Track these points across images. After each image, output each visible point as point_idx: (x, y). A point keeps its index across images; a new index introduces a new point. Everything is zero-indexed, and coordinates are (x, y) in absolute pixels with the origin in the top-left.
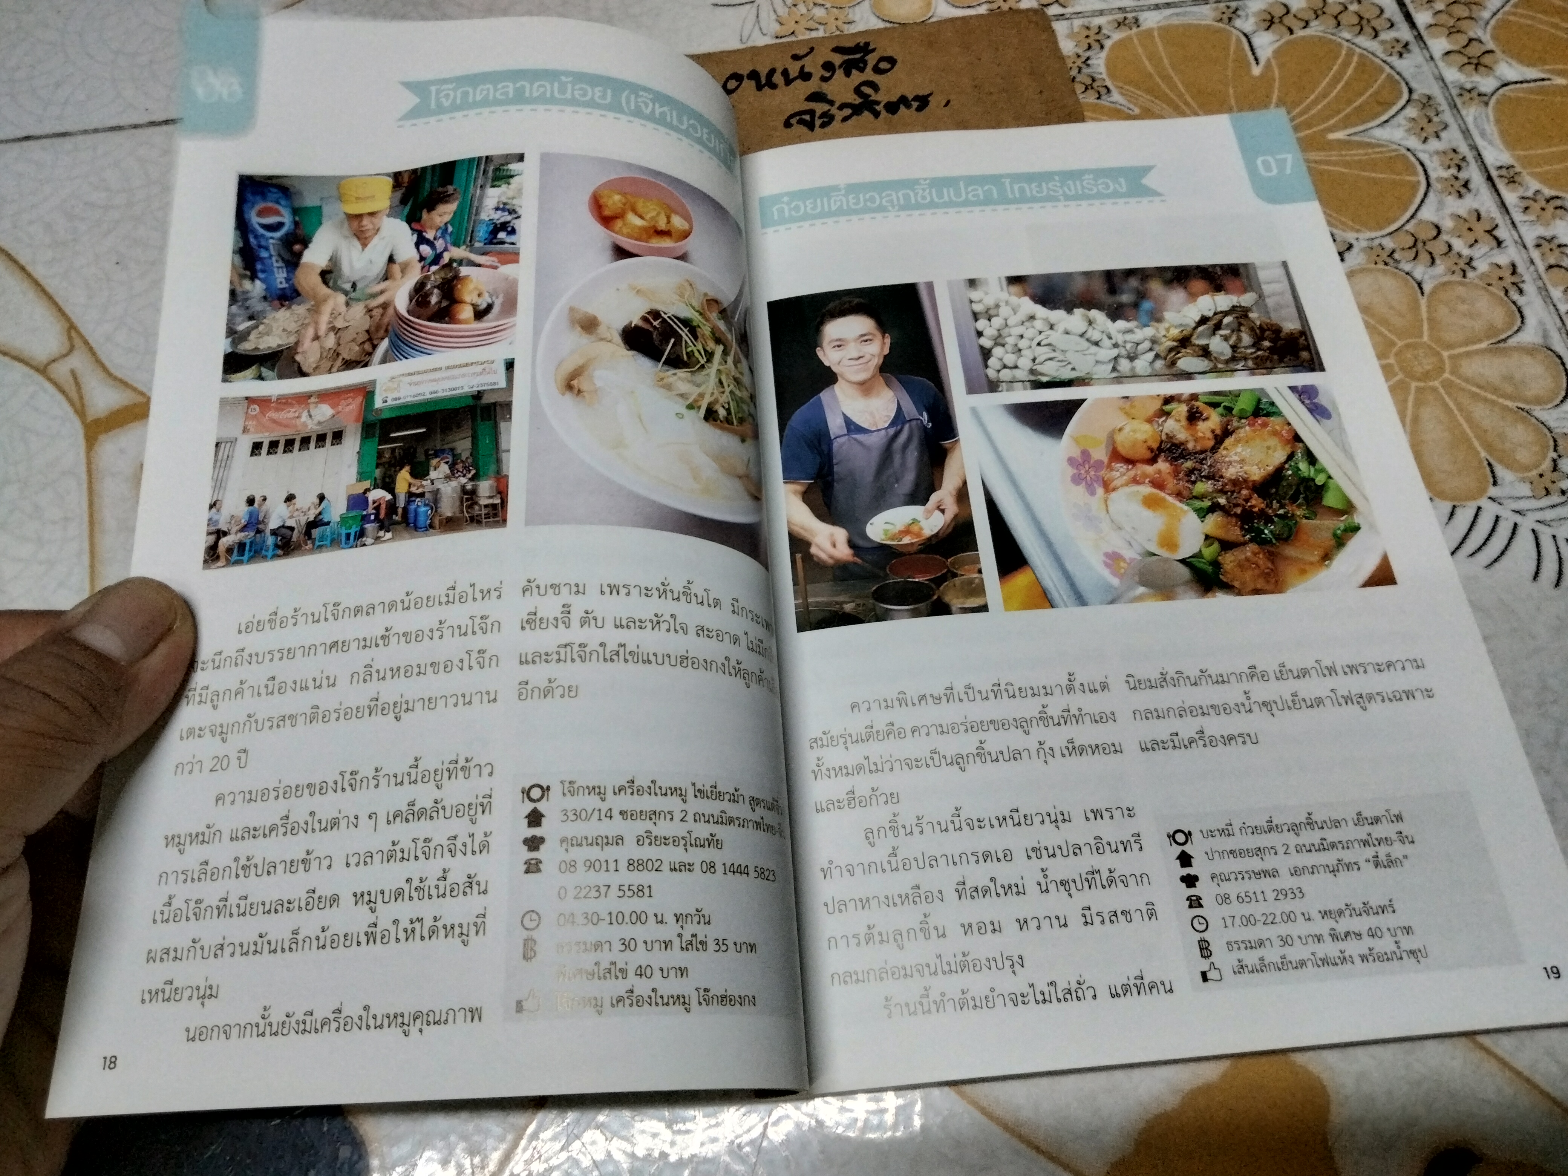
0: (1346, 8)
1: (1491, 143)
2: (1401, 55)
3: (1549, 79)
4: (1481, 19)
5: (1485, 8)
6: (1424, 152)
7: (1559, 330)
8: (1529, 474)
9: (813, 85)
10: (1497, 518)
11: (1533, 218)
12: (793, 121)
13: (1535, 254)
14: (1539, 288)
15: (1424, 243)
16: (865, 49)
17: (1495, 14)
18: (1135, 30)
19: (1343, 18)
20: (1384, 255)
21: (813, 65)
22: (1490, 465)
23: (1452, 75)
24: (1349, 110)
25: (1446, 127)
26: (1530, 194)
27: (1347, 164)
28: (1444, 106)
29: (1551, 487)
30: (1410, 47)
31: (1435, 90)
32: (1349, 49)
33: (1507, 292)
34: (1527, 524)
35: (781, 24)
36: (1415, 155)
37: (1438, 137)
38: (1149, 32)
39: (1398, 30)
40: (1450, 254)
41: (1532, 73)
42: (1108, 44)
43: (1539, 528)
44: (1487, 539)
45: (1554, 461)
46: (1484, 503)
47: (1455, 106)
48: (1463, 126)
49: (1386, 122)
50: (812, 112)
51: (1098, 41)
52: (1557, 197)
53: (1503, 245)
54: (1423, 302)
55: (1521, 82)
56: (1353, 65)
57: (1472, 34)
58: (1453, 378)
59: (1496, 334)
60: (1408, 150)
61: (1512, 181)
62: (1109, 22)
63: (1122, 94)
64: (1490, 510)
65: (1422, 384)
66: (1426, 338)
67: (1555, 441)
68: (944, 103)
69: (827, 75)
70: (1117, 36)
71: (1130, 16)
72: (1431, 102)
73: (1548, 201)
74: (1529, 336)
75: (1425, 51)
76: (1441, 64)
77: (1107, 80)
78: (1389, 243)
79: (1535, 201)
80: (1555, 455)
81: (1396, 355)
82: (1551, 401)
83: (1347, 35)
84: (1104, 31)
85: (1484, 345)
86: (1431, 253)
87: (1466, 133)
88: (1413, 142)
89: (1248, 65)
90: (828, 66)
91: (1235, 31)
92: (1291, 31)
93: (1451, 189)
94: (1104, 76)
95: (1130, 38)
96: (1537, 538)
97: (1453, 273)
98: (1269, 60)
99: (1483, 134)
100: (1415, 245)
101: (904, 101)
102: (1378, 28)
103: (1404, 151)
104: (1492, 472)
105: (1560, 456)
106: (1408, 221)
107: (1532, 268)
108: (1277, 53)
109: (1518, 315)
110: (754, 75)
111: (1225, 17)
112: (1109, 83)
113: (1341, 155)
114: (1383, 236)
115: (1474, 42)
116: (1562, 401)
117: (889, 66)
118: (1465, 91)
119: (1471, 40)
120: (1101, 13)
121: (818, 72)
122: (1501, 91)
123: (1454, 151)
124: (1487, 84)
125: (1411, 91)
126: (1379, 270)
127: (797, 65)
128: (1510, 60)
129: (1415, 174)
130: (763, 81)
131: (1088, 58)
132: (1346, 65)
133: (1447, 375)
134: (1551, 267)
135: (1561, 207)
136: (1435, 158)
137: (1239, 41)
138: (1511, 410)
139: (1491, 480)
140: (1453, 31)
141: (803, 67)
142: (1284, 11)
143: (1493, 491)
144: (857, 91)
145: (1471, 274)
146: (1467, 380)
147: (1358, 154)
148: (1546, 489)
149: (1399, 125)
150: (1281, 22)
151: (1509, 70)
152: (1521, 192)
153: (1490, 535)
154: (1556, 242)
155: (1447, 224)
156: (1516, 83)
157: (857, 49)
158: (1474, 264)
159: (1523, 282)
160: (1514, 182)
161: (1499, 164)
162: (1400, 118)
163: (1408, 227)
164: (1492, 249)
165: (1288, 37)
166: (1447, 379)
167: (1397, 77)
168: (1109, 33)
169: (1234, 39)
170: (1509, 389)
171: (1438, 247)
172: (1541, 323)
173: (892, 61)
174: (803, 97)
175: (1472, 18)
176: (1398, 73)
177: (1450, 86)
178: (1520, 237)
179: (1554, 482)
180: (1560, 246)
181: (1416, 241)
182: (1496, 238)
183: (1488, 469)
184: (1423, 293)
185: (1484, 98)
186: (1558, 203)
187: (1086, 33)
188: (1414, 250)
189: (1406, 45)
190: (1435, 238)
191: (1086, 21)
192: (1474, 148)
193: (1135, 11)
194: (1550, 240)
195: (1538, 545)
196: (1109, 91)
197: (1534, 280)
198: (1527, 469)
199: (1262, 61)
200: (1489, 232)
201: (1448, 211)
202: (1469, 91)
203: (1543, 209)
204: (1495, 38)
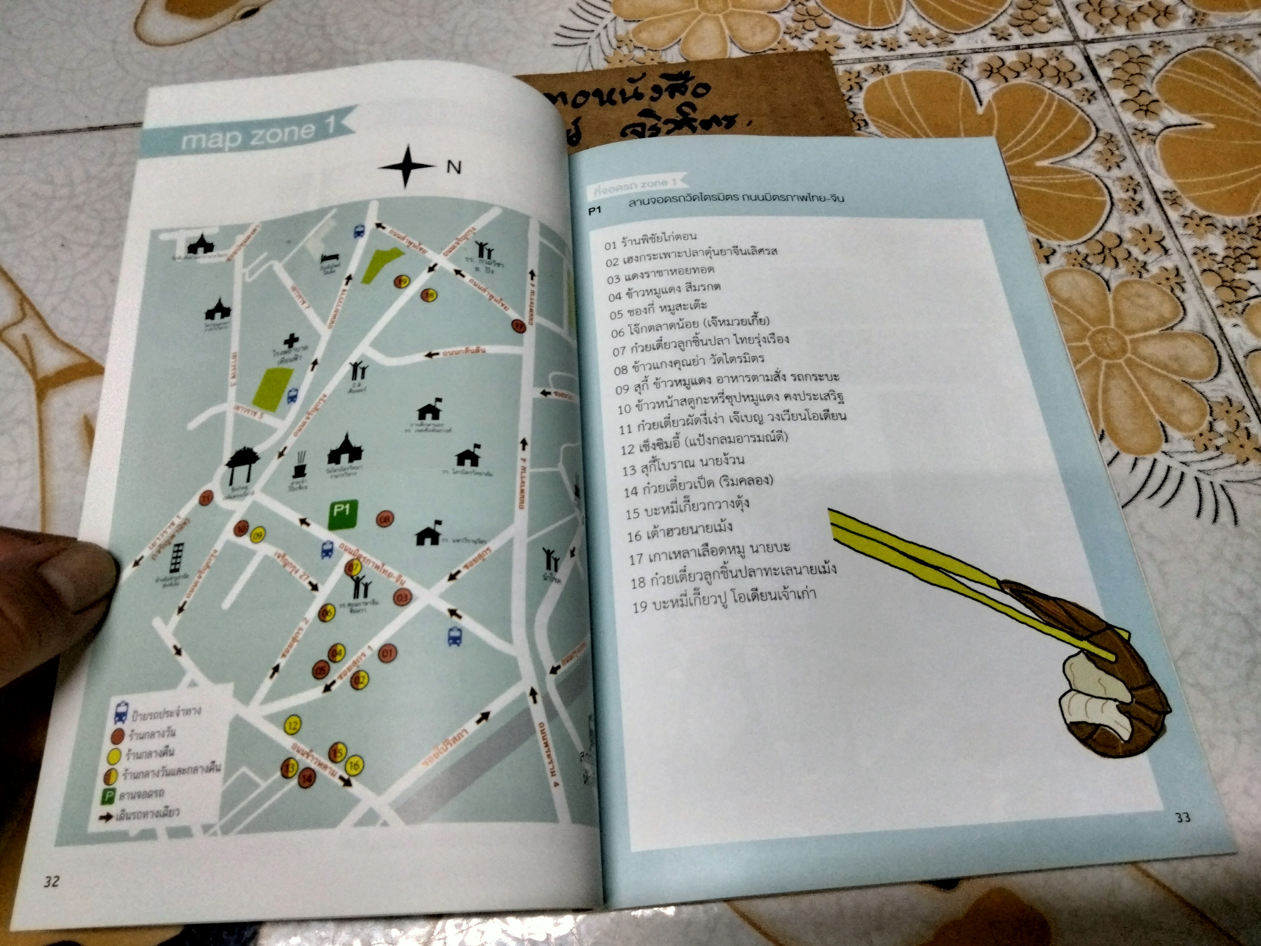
0: (1047, 63)
1: (1158, 172)
2: (1089, 101)
3: (1200, 124)
4: (1149, 74)
5: (1151, 66)
6: (1109, 178)
7: (1212, 320)
8: (1191, 434)
9: (644, 104)
10: (1169, 468)
11: (1190, 232)
12: (628, 131)
13: (1193, 261)
14: (1196, 287)
15: (1110, 249)
16: (686, 76)
17: (1159, 72)
18: (886, 75)
19: (1045, 70)
20: (1080, 259)
21: (645, 87)
22: (1162, 426)
23: (1128, 118)
24: (1052, 142)
25: (1125, 159)
26: (1187, 213)
27: (1050, 186)
28: (1123, 143)
29: (1207, 443)
30: (1096, 95)
31: (1115, 129)
32: (1051, 95)
33: (1172, 290)
34: (1191, 473)
35: (609, 62)
36: (1102, 181)
37: (1119, 166)
38: (898, 77)
39: (1087, 82)
40: (1130, 259)
41: (1187, 119)
42: (866, 85)
43: (1201, 476)
44: (1161, 485)
45: (1211, 423)
46: (1159, 456)
47: (1131, 142)
48: (1137, 159)
49: (1079, 153)
50: (643, 125)
51: (858, 83)
52: (1208, 217)
53: (1170, 252)
54: (1110, 296)
55: (1180, 126)
56: (1054, 108)
57: (1142, 87)
58: (1133, 357)
59: (1165, 324)
60: (1097, 176)
61: (1175, 203)
62: (866, 69)
63: (878, 127)
64: (1163, 462)
65: (1110, 362)
66: (1112, 326)
67: (1211, 408)
68: (747, 123)
69: (656, 95)
70: (872, 80)
71: (882, 64)
72: (1113, 139)
73: (1201, 219)
74: (1189, 325)
75: (1108, 100)
76: (1120, 109)
77: (865, 114)
78: (1083, 250)
79: (1192, 218)
80: (1211, 419)
81: (1091, 338)
82: (1209, 375)
83: (1048, 84)
84: (863, 75)
85: (1156, 331)
86: (1115, 258)
87: (1139, 163)
88: (1100, 170)
89: (974, 107)
90: (657, 89)
91: (964, 79)
92: (1006, 80)
93: (1130, 209)
94: (863, 112)
95: (882, 81)
96: (1199, 484)
97: (1133, 273)
98: (989, 104)
99: (1152, 166)
100: (1103, 252)
101: (715, 120)
102: (1072, 80)
103: (1094, 177)
104: (1165, 431)
105: (1215, 420)
106: (1098, 232)
107: (1191, 272)
108: (995, 96)
109: (1181, 308)
110: (598, 93)
111: (956, 67)
112: (866, 117)
113: (1047, 179)
114: (1079, 244)
115: (1143, 94)
116: (1216, 376)
117: (705, 91)
118: (1138, 131)
119: (1141, 91)
120: (860, 61)
121: (649, 93)
122: (1165, 132)
123: (1131, 178)
124: (1154, 126)
125: (1098, 130)
126: (1077, 271)
127: (633, 86)
128: (1171, 108)
129: (1103, 196)
130: (605, 98)
131: (850, 97)
132: (1049, 106)
133: (1129, 355)
134: (1205, 271)
135: (1211, 224)
136: (1117, 183)
137: (966, 85)
138: (1178, 383)
139: (1164, 438)
140: (1128, 84)
141: (637, 88)
142: (1001, 63)
143: (1165, 447)
144: (679, 110)
145: (1145, 275)
146: (1145, 359)
147: (1058, 179)
148: (1205, 445)
149: (1089, 156)
150: (998, 72)
151: (1170, 116)
152: (1181, 211)
153: (1164, 481)
154: (1208, 252)
155: (1127, 235)
156: (1175, 126)
157: (679, 76)
158: (1149, 267)
159: (1185, 282)
160: (1176, 203)
161: (1165, 189)
162: (1090, 152)
163: (1099, 237)
164: (1161, 256)
165: (1004, 85)
166: (1130, 359)
167: (1087, 118)
168: (866, 78)
169: (962, 84)
170: (1175, 366)
171: (1120, 254)
172: (1199, 315)
173: (707, 87)
174: (636, 113)
175: (1141, 74)
176: (1088, 116)
177: (1127, 127)
178: (1181, 247)
179: (1211, 440)
180: (1211, 254)
181: (1104, 247)
182: (1163, 247)
183: (1161, 429)
184: (1109, 290)
185: (1152, 137)
186: (1209, 221)
187: (848, 76)
188: (1102, 255)
189: (1094, 93)
190: (1118, 246)
191: (847, 67)
192: (1147, 176)
193: (885, 60)
194: (1204, 250)
195: (1200, 489)
196: (866, 124)
197: (1193, 281)
198: (1191, 429)
199: (985, 103)
200: (1159, 242)
201: (1127, 225)
202: (1141, 131)
203: (1198, 225)
204: (1159, 91)
